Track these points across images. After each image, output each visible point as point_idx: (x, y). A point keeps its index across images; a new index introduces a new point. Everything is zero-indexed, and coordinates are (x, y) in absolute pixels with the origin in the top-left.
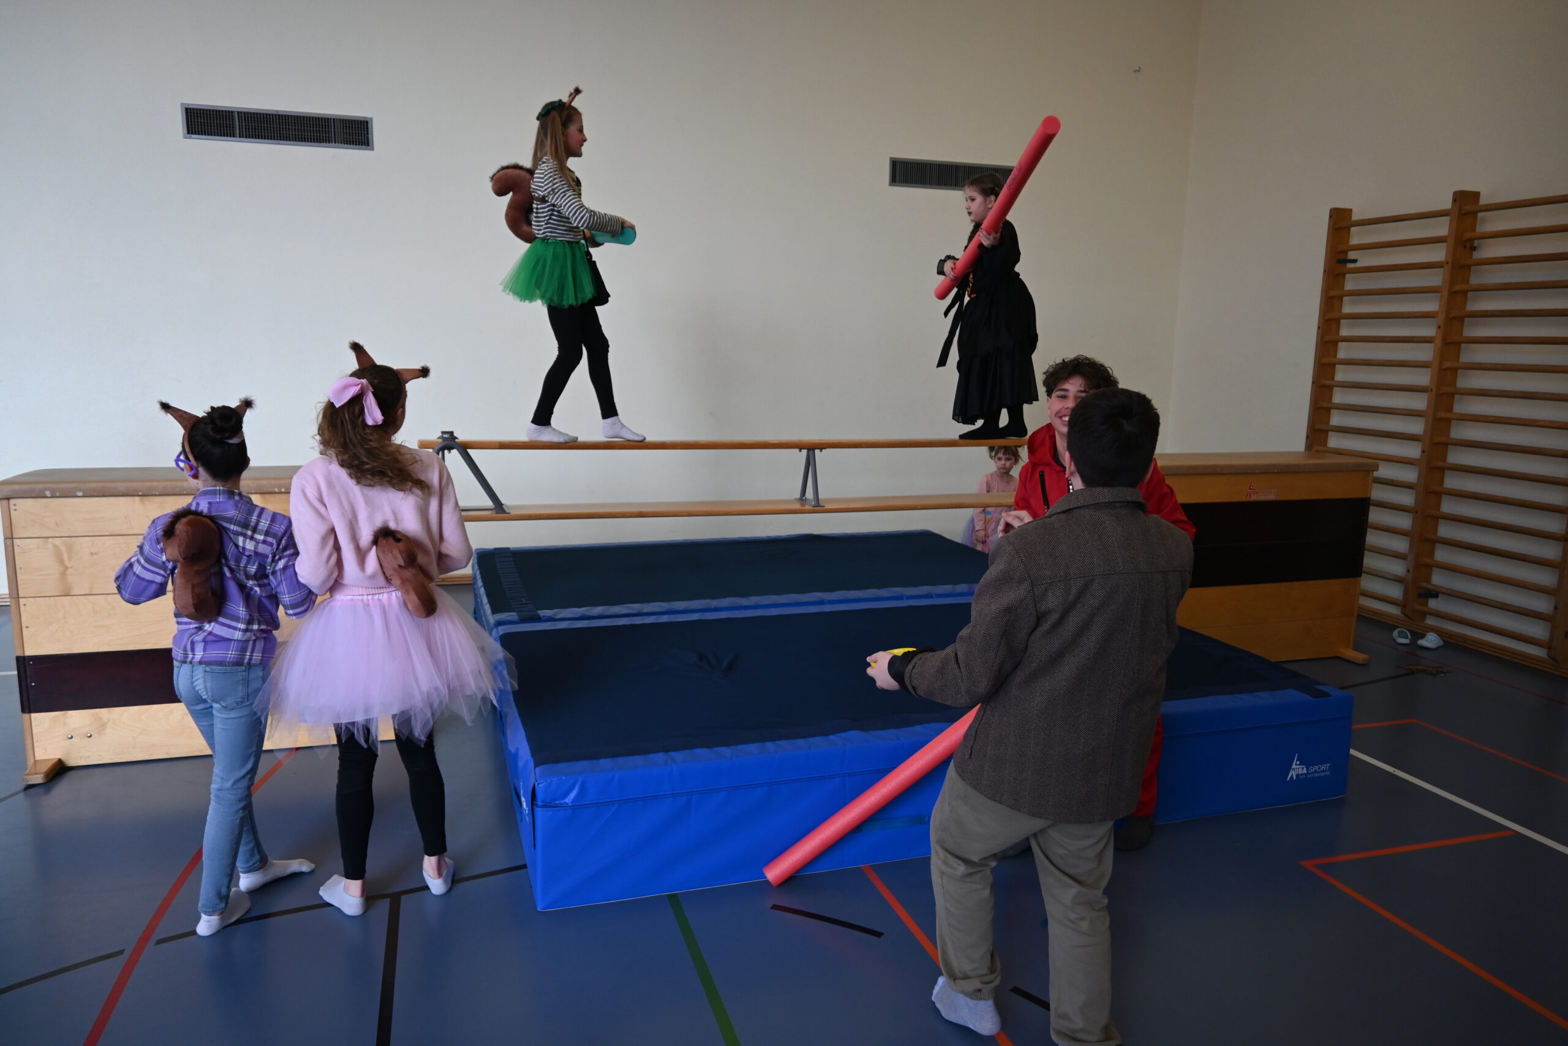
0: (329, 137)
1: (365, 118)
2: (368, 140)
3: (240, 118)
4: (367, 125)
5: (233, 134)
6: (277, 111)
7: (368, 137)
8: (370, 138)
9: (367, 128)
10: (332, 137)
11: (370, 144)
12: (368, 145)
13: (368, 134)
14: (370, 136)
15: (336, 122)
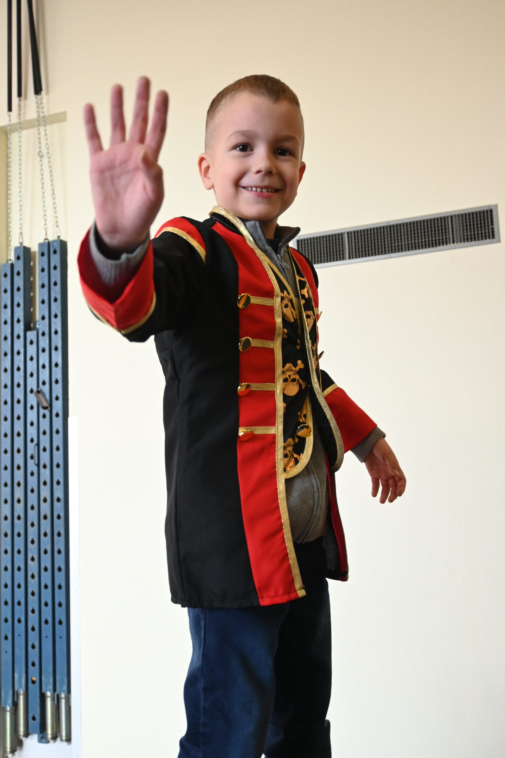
0: (446, 239)
1: (489, 206)
2: (493, 232)
3: (350, 239)
4: (491, 215)
5: (343, 257)
6: (388, 222)
7: (493, 229)
8: (495, 230)
9: (492, 218)
10: (449, 238)
11: (496, 236)
12: (493, 237)
13: (492, 225)
14: (495, 226)
15: (454, 219)
